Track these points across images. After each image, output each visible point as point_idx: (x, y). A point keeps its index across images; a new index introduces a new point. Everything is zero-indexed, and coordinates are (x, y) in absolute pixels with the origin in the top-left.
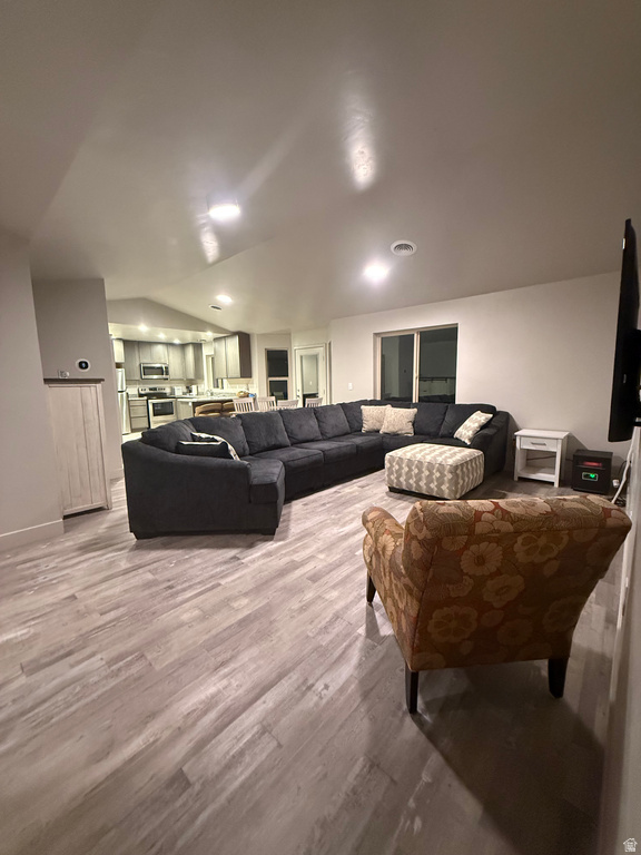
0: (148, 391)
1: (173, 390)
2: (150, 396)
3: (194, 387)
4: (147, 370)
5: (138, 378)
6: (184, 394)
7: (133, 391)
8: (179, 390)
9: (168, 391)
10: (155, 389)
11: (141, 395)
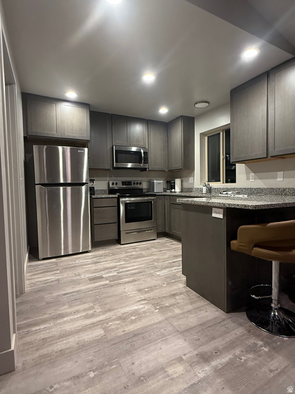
0: (120, 185)
1: (151, 186)
2: (123, 193)
3: (178, 182)
4: (122, 154)
5: (108, 166)
6: (165, 190)
7: (101, 185)
8: (159, 186)
9: (144, 186)
10: (129, 183)
11: (111, 191)
